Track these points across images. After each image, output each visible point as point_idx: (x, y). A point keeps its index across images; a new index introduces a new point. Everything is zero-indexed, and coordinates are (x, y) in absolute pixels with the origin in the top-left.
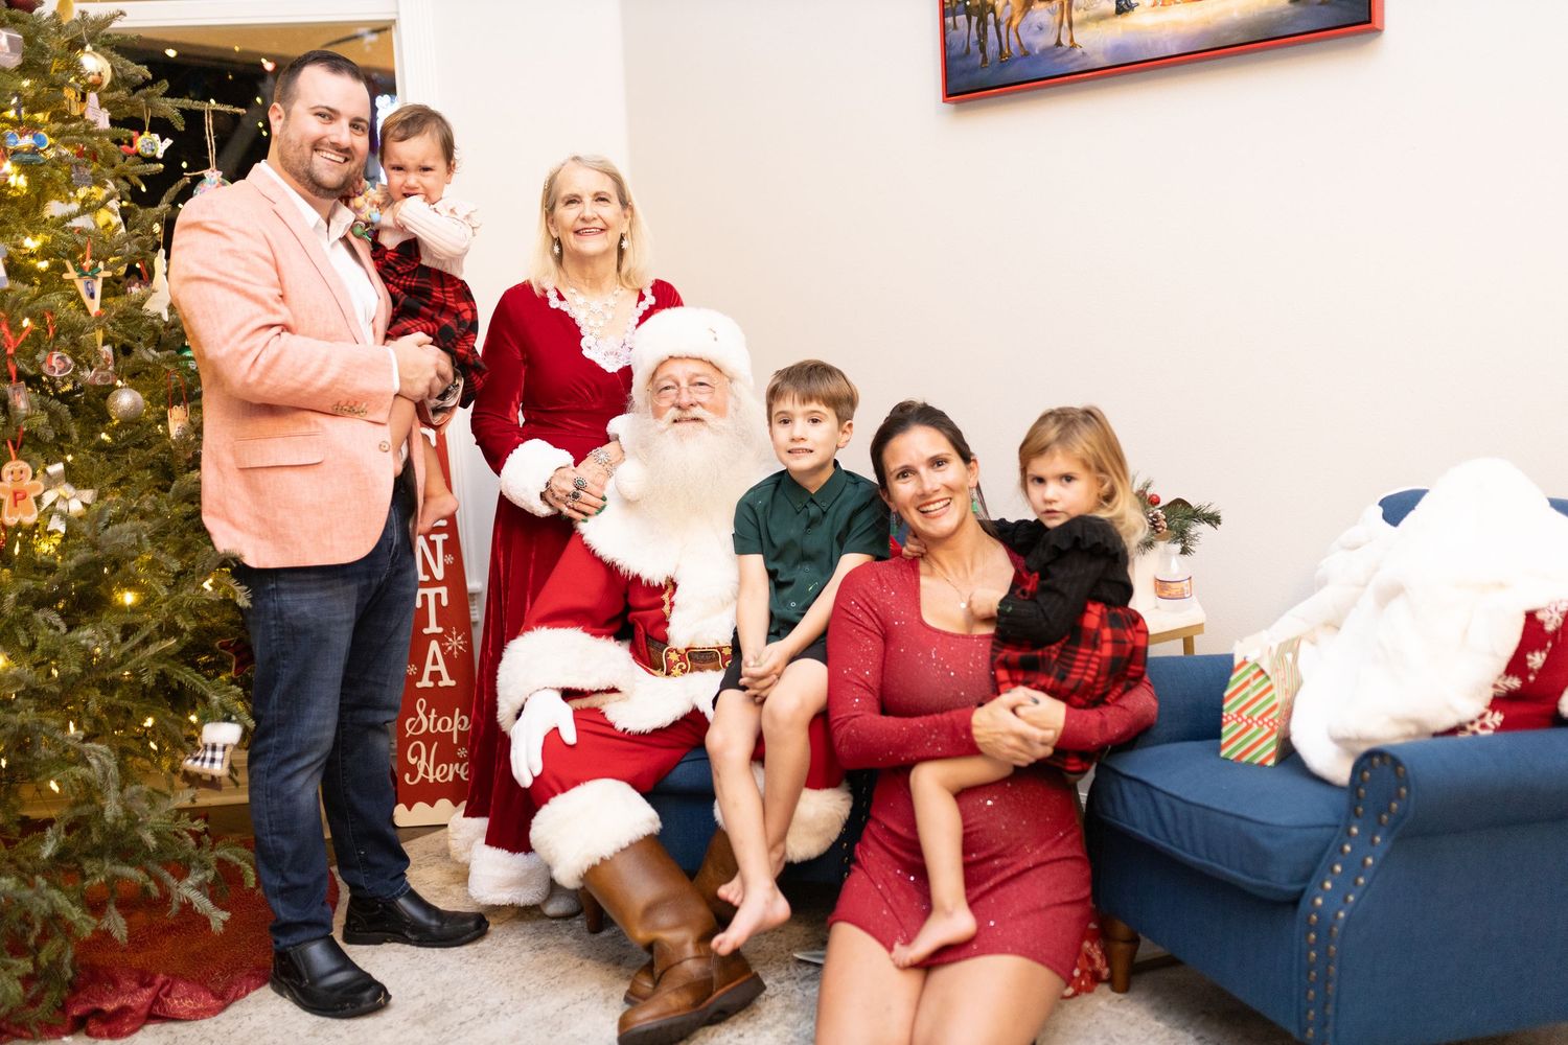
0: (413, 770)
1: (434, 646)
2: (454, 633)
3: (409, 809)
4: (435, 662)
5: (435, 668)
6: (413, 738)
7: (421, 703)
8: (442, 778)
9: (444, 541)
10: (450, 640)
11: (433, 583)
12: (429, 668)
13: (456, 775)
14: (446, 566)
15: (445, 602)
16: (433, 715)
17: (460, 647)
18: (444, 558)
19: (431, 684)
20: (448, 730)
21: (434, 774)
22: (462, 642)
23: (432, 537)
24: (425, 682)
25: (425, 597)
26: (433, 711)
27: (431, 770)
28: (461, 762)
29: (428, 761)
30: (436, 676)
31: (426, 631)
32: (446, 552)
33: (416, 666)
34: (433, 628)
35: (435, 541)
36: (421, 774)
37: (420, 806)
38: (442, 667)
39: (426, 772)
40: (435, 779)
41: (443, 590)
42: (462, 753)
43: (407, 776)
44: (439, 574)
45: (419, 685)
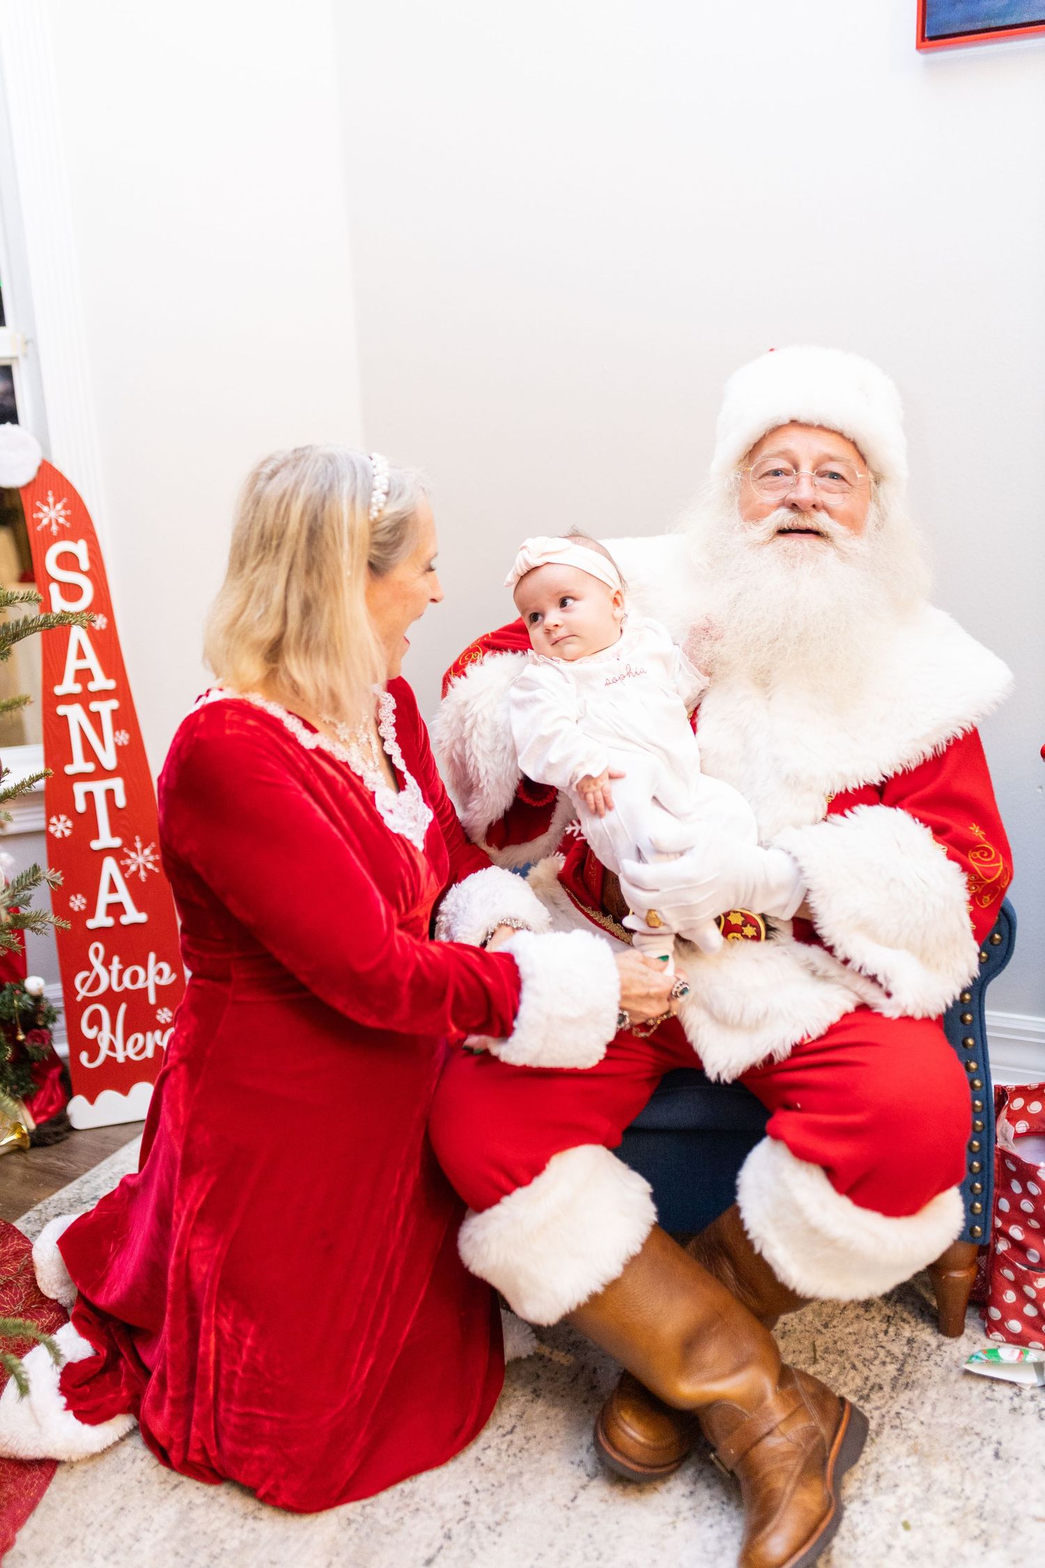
0: (93, 1048)
1: (110, 866)
2: (139, 845)
3: (92, 1100)
4: (113, 889)
5: (114, 898)
6: (88, 1001)
7: (97, 952)
8: (138, 1054)
9: (114, 712)
10: (133, 855)
11: (101, 773)
12: (104, 898)
13: (158, 1048)
14: (120, 750)
15: (121, 801)
16: (116, 964)
17: (150, 866)
18: (114, 735)
19: (109, 922)
20: (140, 985)
21: (125, 1048)
22: (151, 858)
23: (94, 706)
24: (101, 920)
25: (89, 796)
26: (116, 959)
27: (119, 1044)
28: (164, 1028)
29: (113, 1031)
30: (115, 909)
31: (95, 845)
32: (117, 727)
33: (84, 896)
34: (105, 839)
35: (98, 713)
36: (104, 1051)
37: (108, 1097)
38: (123, 896)
39: (112, 1047)
40: (127, 1058)
41: (117, 784)
42: (164, 1015)
43: (84, 1057)
44: (109, 760)
45: (91, 924)
